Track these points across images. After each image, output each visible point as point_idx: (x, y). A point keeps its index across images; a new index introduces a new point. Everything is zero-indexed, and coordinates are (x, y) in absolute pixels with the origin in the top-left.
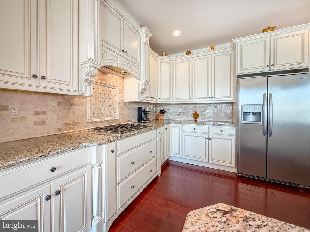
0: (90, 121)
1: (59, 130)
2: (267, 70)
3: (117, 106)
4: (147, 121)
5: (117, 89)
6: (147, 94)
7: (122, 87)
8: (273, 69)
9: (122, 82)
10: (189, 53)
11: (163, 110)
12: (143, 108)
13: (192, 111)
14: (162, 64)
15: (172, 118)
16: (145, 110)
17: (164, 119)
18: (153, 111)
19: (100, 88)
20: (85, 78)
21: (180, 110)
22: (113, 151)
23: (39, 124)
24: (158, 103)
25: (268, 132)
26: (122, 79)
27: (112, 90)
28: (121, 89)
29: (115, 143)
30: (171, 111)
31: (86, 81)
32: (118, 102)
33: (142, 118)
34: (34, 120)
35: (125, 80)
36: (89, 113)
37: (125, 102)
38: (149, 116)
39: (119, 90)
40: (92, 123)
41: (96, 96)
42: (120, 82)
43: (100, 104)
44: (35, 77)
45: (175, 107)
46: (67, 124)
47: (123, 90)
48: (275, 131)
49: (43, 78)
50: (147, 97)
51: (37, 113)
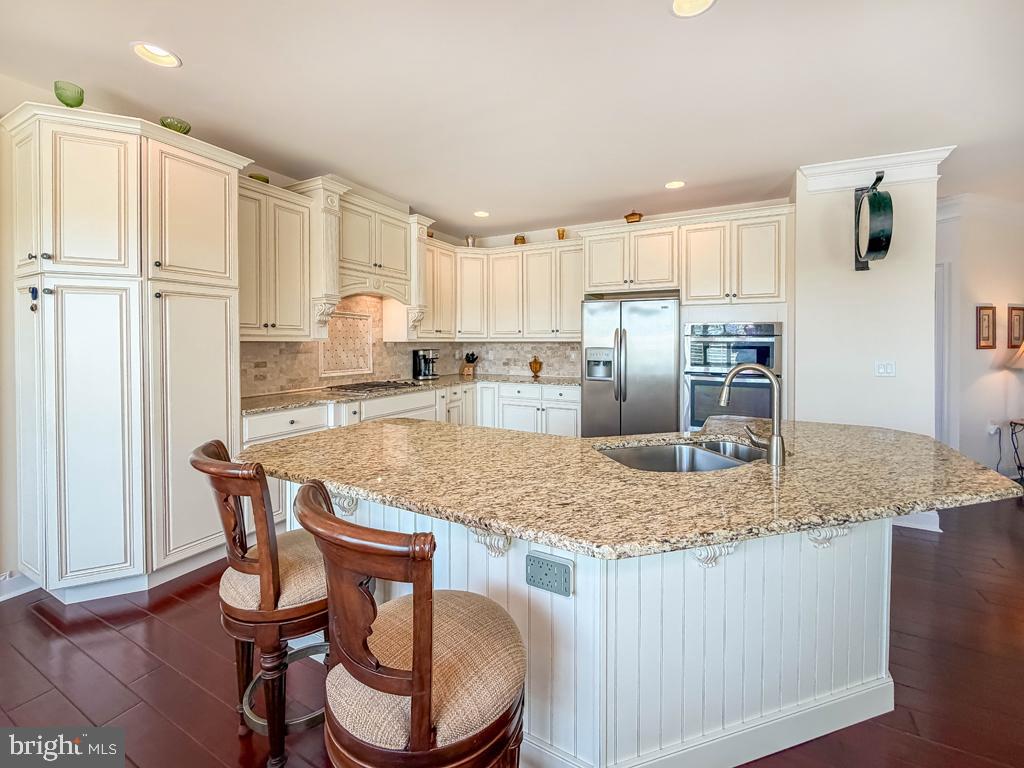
0: (323, 375)
1: (282, 388)
2: (626, 288)
3: (369, 350)
4: (430, 377)
5: (370, 320)
6: (427, 325)
7: (378, 314)
8: (634, 287)
9: (379, 306)
10: (520, 240)
11: (473, 355)
12: (421, 353)
13: (530, 356)
14: (465, 261)
15: (492, 371)
16: (424, 356)
17: (478, 372)
18: (454, 356)
19: (339, 323)
20: (318, 318)
21: (509, 354)
22: (355, 413)
23: (259, 379)
24: (456, 340)
25: (621, 395)
26: (379, 301)
27: (361, 323)
28: (377, 319)
29: (357, 403)
30: (491, 356)
31: (320, 322)
32: (371, 342)
33: (421, 371)
34: (254, 374)
35: (384, 302)
36: (321, 363)
37: (385, 343)
38: (437, 368)
39: (374, 321)
40: (326, 378)
41: (333, 336)
42: (376, 306)
43: (340, 348)
44: (266, 326)
45: (498, 349)
46: (291, 381)
47: (381, 320)
48: (631, 392)
49: (273, 326)
50: (429, 332)
51: (257, 365)
